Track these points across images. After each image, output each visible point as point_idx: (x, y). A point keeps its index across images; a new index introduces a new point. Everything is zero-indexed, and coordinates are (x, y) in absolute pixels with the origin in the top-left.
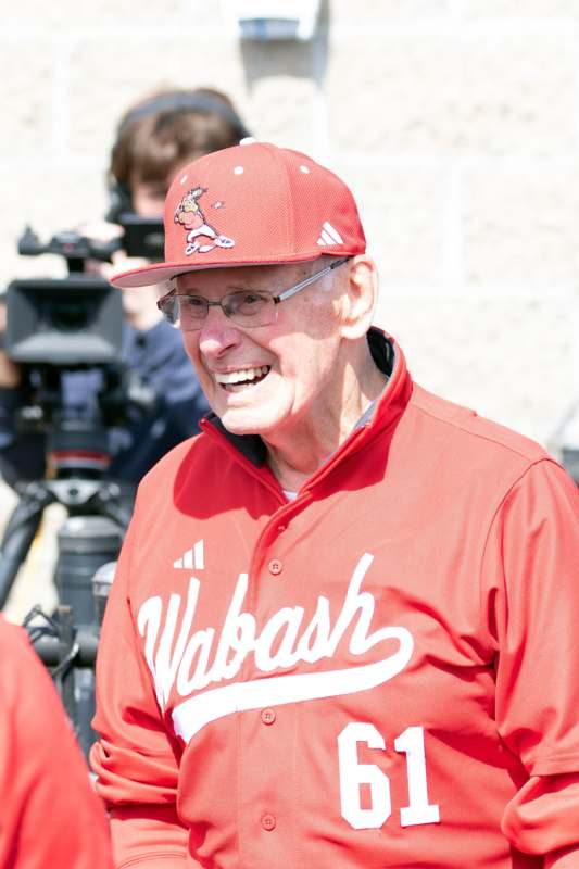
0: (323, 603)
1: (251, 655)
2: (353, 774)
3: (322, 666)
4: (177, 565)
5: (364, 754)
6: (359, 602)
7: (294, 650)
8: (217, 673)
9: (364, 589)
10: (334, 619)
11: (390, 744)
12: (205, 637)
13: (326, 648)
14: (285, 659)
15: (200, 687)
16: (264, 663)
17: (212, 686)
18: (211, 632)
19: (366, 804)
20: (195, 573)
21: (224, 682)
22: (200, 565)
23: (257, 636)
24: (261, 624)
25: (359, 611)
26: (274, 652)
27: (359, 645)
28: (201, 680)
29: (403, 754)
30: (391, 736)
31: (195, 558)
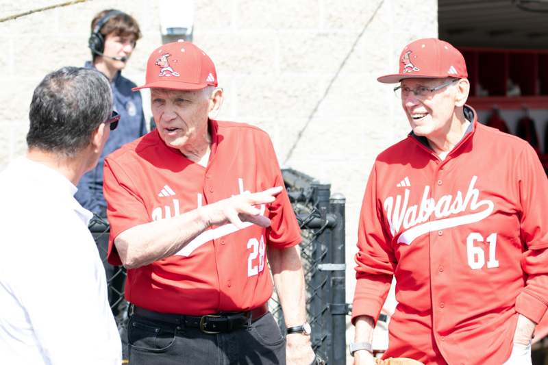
0: (459, 193)
1: (434, 212)
2: (472, 251)
3: (460, 214)
4: (399, 185)
5: (476, 243)
6: (473, 192)
7: (449, 209)
8: (419, 220)
9: (475, 187)
10: (464, 199)
11: (485, 239)
12: (414, 209)
13: (461, 208)
14: (445, 213)
15: (413, 225)
16: (438, 215)
17: (417, 224)
18: (416, 207)
19: (476, 260)
20: (407, 187)
21: (423, 223)
22: (409, 185)
23: (435, 205)
24: (436, 202)
25: (473, 195)
26: (441, 211)
27: (474, 207)
28: (413, 222)
29: (489, 243)
30: (486, 237)
31: (406, 182)
